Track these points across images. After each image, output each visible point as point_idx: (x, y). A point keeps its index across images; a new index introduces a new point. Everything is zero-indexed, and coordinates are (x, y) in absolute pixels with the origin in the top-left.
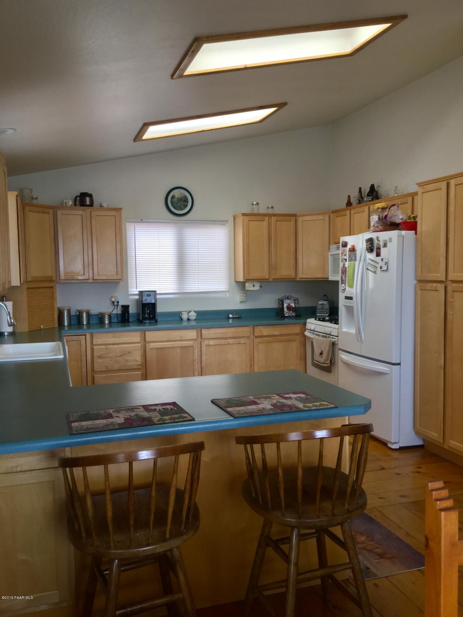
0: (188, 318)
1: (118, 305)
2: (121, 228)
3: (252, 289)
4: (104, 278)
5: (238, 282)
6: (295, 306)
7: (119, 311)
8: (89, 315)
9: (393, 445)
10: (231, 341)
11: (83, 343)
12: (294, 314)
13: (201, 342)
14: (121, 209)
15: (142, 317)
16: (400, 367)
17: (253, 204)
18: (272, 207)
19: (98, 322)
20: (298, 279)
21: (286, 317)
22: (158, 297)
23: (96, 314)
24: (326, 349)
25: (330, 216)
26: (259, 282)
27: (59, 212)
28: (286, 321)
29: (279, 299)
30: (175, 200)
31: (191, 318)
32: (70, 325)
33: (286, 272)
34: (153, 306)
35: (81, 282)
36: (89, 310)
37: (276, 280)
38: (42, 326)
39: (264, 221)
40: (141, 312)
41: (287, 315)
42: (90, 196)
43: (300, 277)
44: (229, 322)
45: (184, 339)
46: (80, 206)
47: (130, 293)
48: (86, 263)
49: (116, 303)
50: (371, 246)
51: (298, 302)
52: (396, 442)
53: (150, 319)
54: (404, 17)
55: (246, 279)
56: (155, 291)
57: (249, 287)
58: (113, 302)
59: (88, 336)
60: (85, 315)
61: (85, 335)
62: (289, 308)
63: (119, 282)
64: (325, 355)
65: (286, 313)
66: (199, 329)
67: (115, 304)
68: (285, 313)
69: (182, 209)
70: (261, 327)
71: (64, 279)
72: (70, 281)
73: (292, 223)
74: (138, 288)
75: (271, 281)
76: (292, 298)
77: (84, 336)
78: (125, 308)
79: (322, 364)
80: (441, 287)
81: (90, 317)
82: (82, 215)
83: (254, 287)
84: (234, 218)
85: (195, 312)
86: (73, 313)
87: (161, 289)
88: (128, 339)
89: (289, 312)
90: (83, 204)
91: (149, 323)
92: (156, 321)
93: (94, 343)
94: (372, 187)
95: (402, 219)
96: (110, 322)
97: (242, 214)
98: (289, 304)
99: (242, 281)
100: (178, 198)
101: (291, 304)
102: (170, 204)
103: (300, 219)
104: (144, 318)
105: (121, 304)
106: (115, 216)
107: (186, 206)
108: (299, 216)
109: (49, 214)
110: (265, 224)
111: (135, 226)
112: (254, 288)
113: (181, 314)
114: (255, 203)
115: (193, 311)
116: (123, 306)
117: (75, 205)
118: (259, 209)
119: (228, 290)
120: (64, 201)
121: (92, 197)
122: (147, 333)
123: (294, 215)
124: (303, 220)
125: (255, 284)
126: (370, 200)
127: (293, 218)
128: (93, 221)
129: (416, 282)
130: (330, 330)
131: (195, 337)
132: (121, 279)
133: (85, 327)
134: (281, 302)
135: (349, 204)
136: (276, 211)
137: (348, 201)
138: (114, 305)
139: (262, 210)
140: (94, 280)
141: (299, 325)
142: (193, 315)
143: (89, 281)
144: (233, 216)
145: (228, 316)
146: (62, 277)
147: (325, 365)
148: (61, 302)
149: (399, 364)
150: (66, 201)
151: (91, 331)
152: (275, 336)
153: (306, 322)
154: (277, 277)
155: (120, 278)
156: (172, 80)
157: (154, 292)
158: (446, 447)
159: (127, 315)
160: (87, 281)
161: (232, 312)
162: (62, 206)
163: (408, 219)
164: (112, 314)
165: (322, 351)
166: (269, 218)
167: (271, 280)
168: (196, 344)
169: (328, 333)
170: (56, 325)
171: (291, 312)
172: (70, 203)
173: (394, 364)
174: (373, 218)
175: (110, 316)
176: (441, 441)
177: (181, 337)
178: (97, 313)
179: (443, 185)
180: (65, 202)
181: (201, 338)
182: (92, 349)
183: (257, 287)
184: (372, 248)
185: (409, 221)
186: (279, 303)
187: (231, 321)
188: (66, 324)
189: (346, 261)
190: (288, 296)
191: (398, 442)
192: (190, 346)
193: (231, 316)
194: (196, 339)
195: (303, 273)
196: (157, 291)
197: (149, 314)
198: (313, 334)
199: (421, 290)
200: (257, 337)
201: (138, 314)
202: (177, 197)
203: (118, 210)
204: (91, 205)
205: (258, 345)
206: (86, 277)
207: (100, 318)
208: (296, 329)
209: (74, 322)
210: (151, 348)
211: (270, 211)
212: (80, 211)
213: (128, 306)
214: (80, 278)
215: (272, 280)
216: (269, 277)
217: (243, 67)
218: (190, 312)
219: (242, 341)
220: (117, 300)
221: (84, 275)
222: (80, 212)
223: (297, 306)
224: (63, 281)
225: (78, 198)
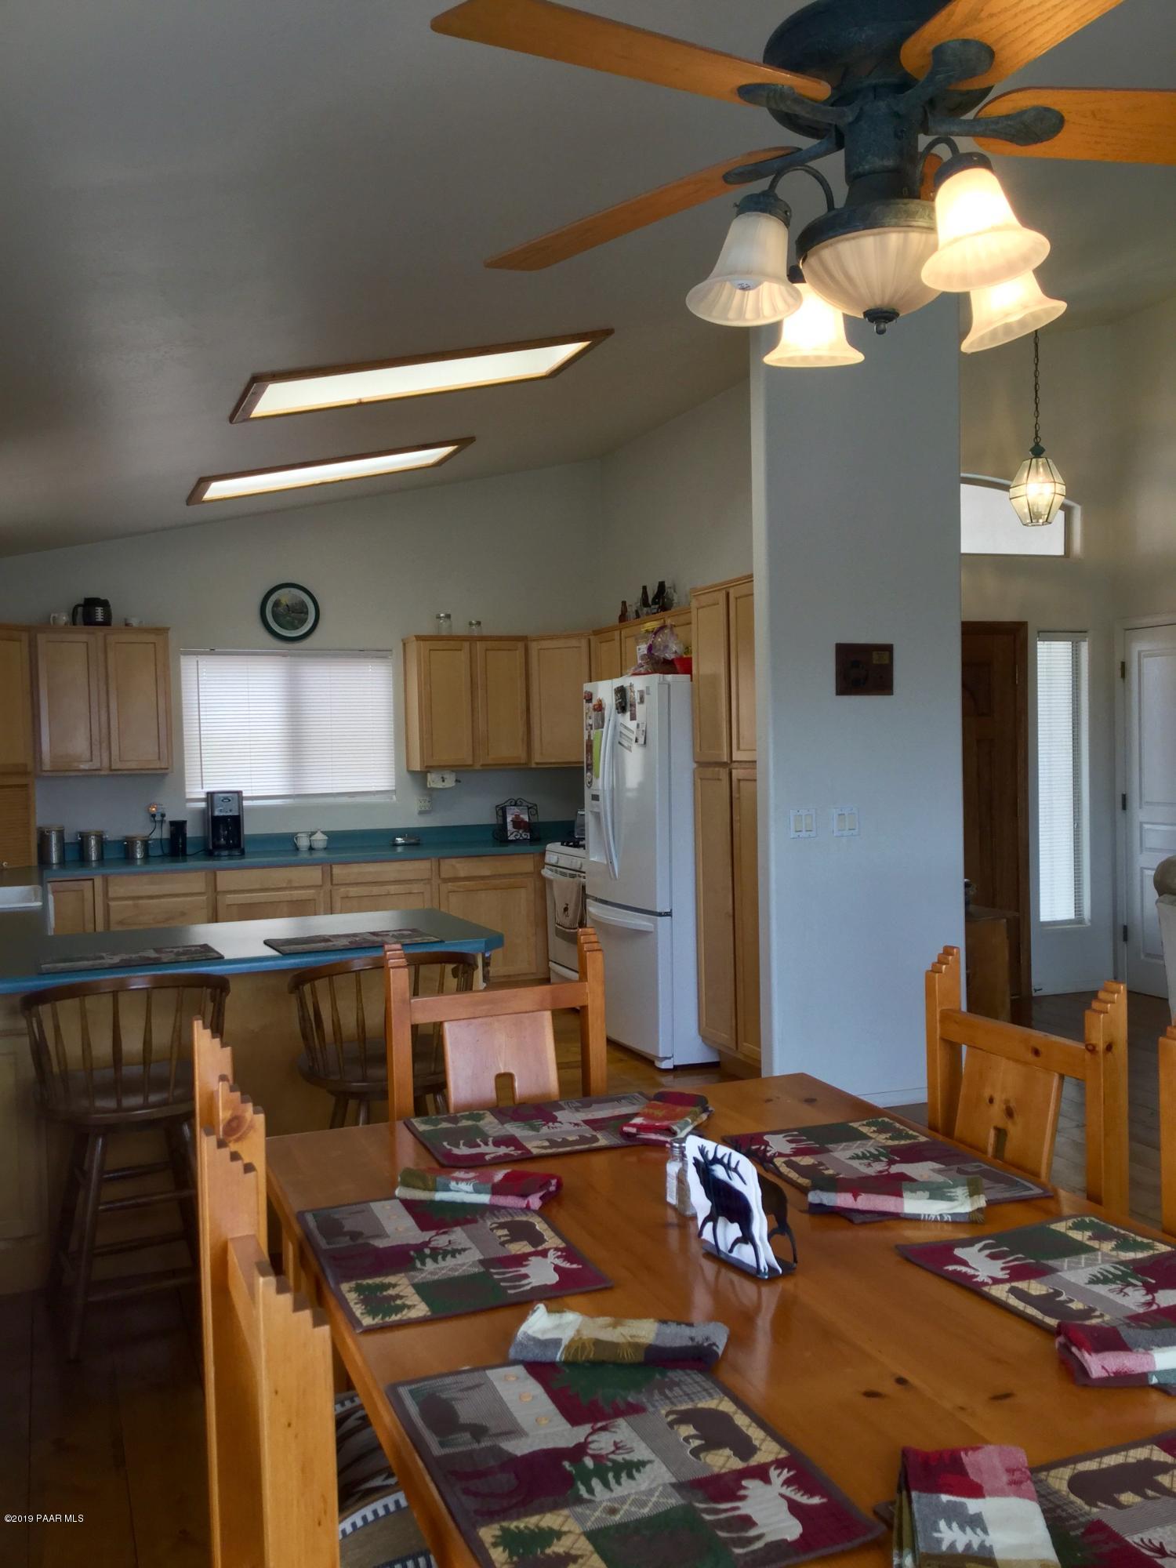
0: (311, 846)
1: (162, 822)
2: (166, 666)
3: (440, 785)
4: (133, 765)
5: (412, 773)
6: (529, 819)
7: (165, 833)
8: (102, 842)
9: (662, 1061)
10: (392, 889)
11: (88, 895)
12: (526, 836)
13: (331, 891)
14: (168, 629)
15: (213, 844)
16: (672, 920)
17: (439, 617)
18: (479, 623)
19: (122, 856)
20: (534, 766)
21: (512, 841)
22: (245, 803)
23: (117, 839)
24: (572, 899)
25: (589, 640)
26: (453, 771)
27: (41, 639)
28: (510, 848)
29: (497, 806)
30: (281, 609)
31: (316, 845)
32: (62, 862)
33: (508, 749)
34: (235, 822)
35: (84, 776)
36: (102, 832)
37: (488, 768)
38: (4, 864)
39: (461, 650)
40: (211, 835)
41: (511, 838)
42: (105, 604)
43: (537, 761)
44: (395, 850)
45: (297, 885)
46: (85, 625)
47: (188, 796)
48: (96, 736)
49: (158, 818)
50: (624, 702)
51: (537, 811)
52: (668, 1056)
53: (228, 847)
54: (608, 332)
55: (425, 765)
56: (239, 793)
57: (434, 781)
58: (154, 816)
59: (98, 882)
60: (93, 842)
61: (93, 879)
62: (517, 823)
63: (166, 774)
64: (571, 911)
65: (512, 833)
66: (327, 865)
67: (156, 819)
68: (509, 834)
69: (296, 628)
70: (453, 861)
71: (49, 769)
72: (62, 774)
73: (519, 654)
74: (204, 786)
75: (478, 771)
76: (524, 804)
77: (90, 882)
78: (178, 827)
79: (567, 930)
80: (723, 773)
81: (104, 846)
82: (87, 643)
83: (443, 781)
84: (404, 644)
85: (324, 833)
86: (67, 840)
87: (253, 788)
88: (179, 888)
89: (518, 832)
90: (89, 621)
91: (229, 855)
92: (242, 853)
93: (111, 894)
94: (662, 585)
95: (676, 652)
96: (147, 857)
97: (416, 636)
98: (517, 816)
99: (419, 770)
100: (287, 606)
101: (521, 816)
102: (272, 618)
103: (534, 647)
104: (217, 847)
105: (168, 818)
106: (154, 643)
107: (303, 622)
108: (531, 640)
109: (21, 641)
110: (463, 656)
111: (197, 662)
112: (443, 784)
113: (296, 839)
114: (442, 615)
115: (322, 832)
116: (172, 823)
117: (74, 623)
118: (450, 626)
119: (394, 788)
120: (52, 616)
121: (109, 606)
122: (220, 874)
123: (524, 639)
124: (539, 647)
125: (445, 776)
126: (655, 611)
127: (521, 645)
128: (111, 655)
129: (695, 765)
130: (579, 863)
131: (319, 882)
132: (167, 769)
133: (94, 864)
134: (502, 811)
135: (623, 617)
136: (486, 631)
137: (622, 611)
138: (155, 822)
139: (459, 627)
140: (111, 770)
141: (532, 856)
142: (320, 839)
143: (102, 773)
144: (402, 640)
145: (394, 840)
146: (47, 766)
147: (572, 931)
148: (44, 815)
149: (669, 914)
150: (56, 615)
151: (108, 871)
152: (483, 878)
153: (545, 851)
154: (491, 762)
155: (166, 767)
156: (232, 425)
157: (236, 794)
158: (740, 1056)
159: (180, 841)
160: (97, 773)
161: (401, 832)
162: (47, 625)
163: (685, 653)
164: (151, 840)
165: (567, 905)
166: (470, 644)
167: (477, 767)
168: (322, 895)
169: (577, 868)
170: (34, 861)
171: (521, 832)
172: (64, 618)
173: (660, 915)
174: (639, 649)
175: (146, 844)
176: (733, 1046)
177: (290, 881)
178: (120, 839)
179: (722, 596)
180: (54, 617)
181: (332, 884)
182: (107, 909)
183: (450, 782)
184: (623, 705)
185: (685, 656)
186: (497, 813)
187: (400, 849)
188: (54, 859)
189: (591, 729)
190: (515, 799)
191: (671, 1055)
192: (309, 900)
193: (399, 840)
194: (321, 886)
195: (542, 754)
196: (244, 792)
197: (227, 839)
198: (556, 872)
199: (701, 779)
200: (446, 880)
201: (205, 839)
202: (284, 603)
203: (161, 631)
204: (107, 622)
205: (448, 897)
206: (96, 764)
207: (125, 849)
208: (526, 865)
209: (71, 855)
210: (228, 905)
211: (475, 631)
212: (83, 635)
213: (184, 822)
214: (82, 767)
215: (481, 768)
216: (473, 761)
217: (355, 402)
218: (313, 833)
219: (416, 888)
220: (160, 811)
221: (91, 760)
222: (83, 637)
223: (534, 819)
224: (45, 774)
225: (80, 609)
